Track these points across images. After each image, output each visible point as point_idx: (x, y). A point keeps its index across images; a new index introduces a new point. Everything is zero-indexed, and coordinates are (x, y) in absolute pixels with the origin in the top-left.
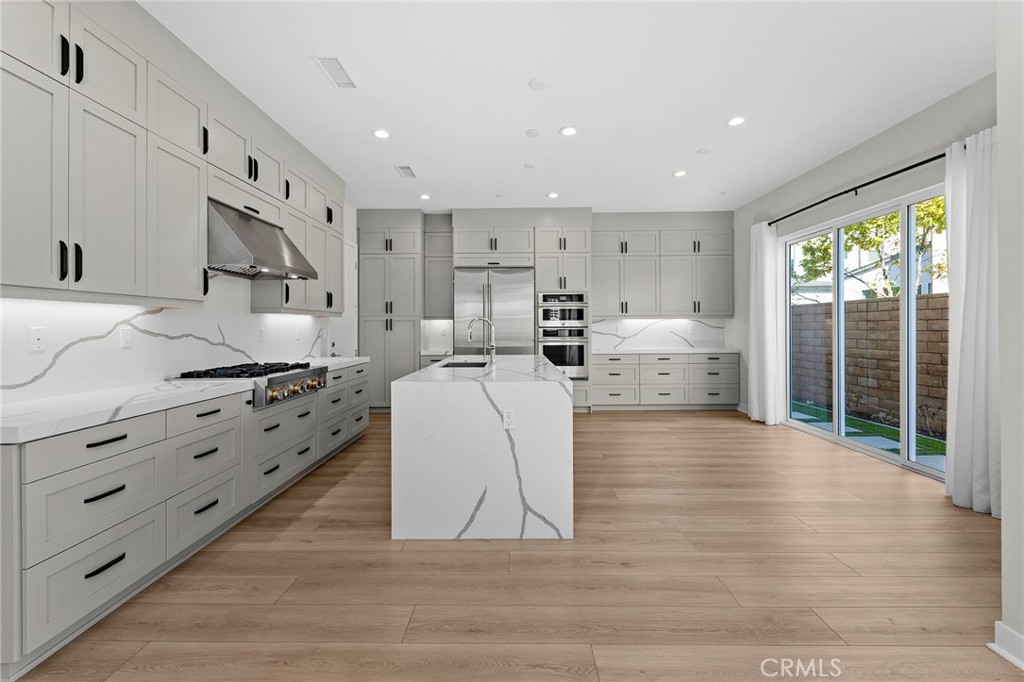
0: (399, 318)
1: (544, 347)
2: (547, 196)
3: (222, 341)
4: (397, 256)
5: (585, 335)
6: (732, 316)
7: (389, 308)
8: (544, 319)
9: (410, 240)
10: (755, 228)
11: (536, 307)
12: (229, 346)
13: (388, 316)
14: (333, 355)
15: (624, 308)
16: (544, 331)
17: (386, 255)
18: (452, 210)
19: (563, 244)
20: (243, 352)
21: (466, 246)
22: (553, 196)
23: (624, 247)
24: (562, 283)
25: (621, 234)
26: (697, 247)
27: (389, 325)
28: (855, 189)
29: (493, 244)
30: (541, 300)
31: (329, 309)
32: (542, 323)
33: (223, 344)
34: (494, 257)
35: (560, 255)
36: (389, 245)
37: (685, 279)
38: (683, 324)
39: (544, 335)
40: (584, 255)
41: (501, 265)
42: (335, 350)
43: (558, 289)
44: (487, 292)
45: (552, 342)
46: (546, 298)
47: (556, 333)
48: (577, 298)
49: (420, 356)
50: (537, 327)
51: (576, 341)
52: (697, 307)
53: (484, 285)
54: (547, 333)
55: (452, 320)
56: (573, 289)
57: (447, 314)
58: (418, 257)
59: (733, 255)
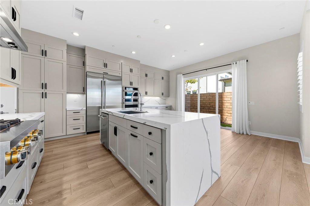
0: (51, 92)
1: (125, 105)
2: (131, 52)
5: (138, 101)
6: (169, 97)
7: (44, 86)
10: (178, 76)
11: (123, 91)
13: (44, 91)
15: (146, 93)
16: (125, 100)
17: (42, 58)
18: (85, 46)
19: (131, 70)
21: (91, 64)
22: (134, 53)
23: (146, 75)
24: (131, 83)
25: (146, 71)
26: (163, 78)
27: (44, 95)
28: (206, 69)
29: (105, 65)
30: (124, 89)
31: (13, 80)
32: (124, 97)
34: (106, 70)
35: (130, 74)
36: (44, 53)
37: (160, 86)
38: (158, 99)
39: (125, 101)
40: (138, 75)
41: (108, 74)
43: (130, 86)
44: (103, 85)
45: (128, 103)
46: (126, 88)
47: (128, 100)
48: (136, 89)
49: (66, 111)
50: (122, 98)
51: (135, 103)
52: (163, 94)
53: (102, 81)
54: (126, 100)
55: (85, 95)
56: (135, 86)
57: (82, 92)
58: (65, 64)
59: (169, 82)
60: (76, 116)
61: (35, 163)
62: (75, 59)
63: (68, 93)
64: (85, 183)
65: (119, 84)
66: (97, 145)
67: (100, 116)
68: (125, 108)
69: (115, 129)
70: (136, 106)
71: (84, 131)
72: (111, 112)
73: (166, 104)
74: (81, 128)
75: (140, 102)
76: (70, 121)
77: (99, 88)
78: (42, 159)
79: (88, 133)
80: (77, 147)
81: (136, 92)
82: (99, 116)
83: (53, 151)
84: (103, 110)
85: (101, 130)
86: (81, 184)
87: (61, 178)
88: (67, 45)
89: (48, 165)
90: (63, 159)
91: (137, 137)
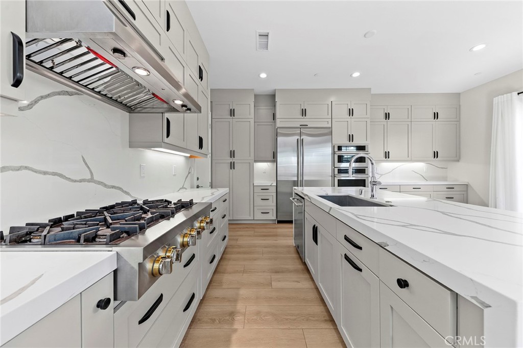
0: (239, 161)
1: (338, 180)
3: (89, 177)
4: (237, 120)
5: (366, 173)
6: (458, 161)
7: (232, 154)
8: (338, 162)
9: (247, 110)
10: (497, 99)
11: (334, 153)
12: (100, 183)
13: (232, 160)
14: (198, 187)
15: (387, 155)
16: (338, 170)
17: (230, 119)
18: (275, 90)
19: (351, 112)
20: (120, 189)
21: (286, 114)
22: (356, 75)
23: (387, 116)
24: (351, 138)
25: (386, 107)
26: (436, 116)
27: (232, 166)
29: (304, 113)
30: (336, 149)
31: (200, 151)
32: (337, 164)
33: (91, 180)
34: (304, 121)
35: (349, 120)
36: (232, 113)
39: (338, 173)
40: (366, 120)
41: (308, 126)
42: (199, 183)
43: (348, 142)
44: (300, 144)
45: (344, 177)
46: (340, 148)
47: (345, 171)
48: (361, 148)
49: (254, 186)
50: (333, 168)
51: (360, 177)
52: (436, 155)
53: (298, 139)
54: (341, 171)
55: (275, 163)
56: (358, 142)
57: (272, 159)
58: (252, 121)
59: (459, 121)
60: (265, 194)
61: (214, 257)
62: (265, 111)
63: (256, 161)
64: (264, 316)
65: (326, 142)
66: (289, 247)
67: (293, 199)
68: (338, 186)
69: (315, 230)
70: (362, 183)
71: (274, 218)
72: (307, 196)
73: (446, 180)
74: (271, 213)
75: (370, 174)
76: (258, 202)
77: (294, 151)
78: (226, 248)
79: (279, 222)
80: (264, 242)
81: (362, 154)
82: (291, 199)
83: (237, 240)
84: (298, 190)
85: (295, 220)
86: (258, 313)
87: (238, 289)
88: (255, 95)
89: (229, 260)
90: (245, 256)
91: (361, 270)
